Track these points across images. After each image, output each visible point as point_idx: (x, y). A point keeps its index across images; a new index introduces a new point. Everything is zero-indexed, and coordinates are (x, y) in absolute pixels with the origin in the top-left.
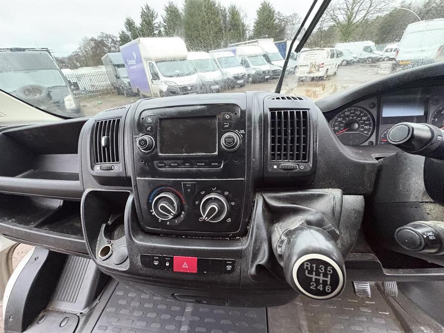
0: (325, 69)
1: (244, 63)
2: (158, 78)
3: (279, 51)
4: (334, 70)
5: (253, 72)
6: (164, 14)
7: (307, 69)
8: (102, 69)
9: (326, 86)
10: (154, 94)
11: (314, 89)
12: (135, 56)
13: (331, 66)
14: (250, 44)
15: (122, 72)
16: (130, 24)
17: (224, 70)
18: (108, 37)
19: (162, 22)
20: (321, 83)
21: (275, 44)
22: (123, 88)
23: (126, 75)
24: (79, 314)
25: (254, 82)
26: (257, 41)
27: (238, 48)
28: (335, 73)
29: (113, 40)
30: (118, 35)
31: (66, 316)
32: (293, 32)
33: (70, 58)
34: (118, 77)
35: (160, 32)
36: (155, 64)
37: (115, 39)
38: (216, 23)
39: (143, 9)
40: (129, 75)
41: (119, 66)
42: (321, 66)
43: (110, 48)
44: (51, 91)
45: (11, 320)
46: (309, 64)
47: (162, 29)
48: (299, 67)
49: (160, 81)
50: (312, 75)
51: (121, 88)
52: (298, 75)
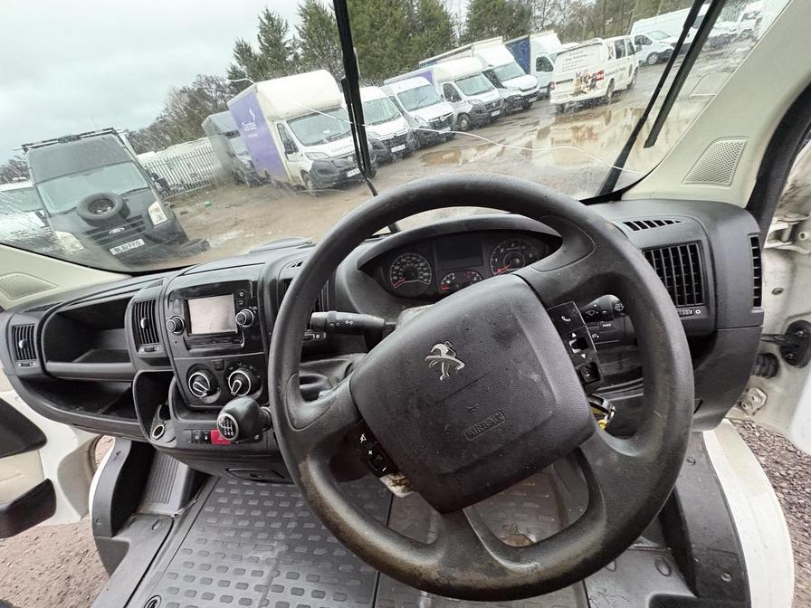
0: (606, 82)
1: (451, 95)
2: (296, 150)
3: (515, 59)
4: (628, 80)
5: (468, 109)
6: (300, 21)
7: (571, 87)
8: (205, 143)
9: (613, 114)
10: (292, 177)
11: (588, 123)
12: (254, 117)
13: (620, 73)
14: (459, 55)
15: (237, 145)
16: (243, 52)
17: (412, 114)
18: (210, 81)
19: (298, 37)
20: (600, 109)
21: (507, 46)
22: (242, 173)
23: (244, 149)
24: (173, 516)
25: (471, 128)
26: (470, 48)
27: (434, 67)
28: (630, 86)
29: (219, 86)
30: (226, 75)
31: (159, 518)
32: (546, 11)
33: (153, 129)
34: (232, 155)
35: (296, 57)
36: (286, 125)
37: (221, 83)
38: (395, 22)
39: (262, 21)
40: (248, 149)
41: (230, 135)
42: (598, 77)
43: (215, 101)
44: (127, 200)
45: (99, 524)
46: (574, 78)
47: (300, 51)
48: (556, 86)
49: (298, 154)
50: (582, 97)
51: (239, 173)
52: (555, 99)
